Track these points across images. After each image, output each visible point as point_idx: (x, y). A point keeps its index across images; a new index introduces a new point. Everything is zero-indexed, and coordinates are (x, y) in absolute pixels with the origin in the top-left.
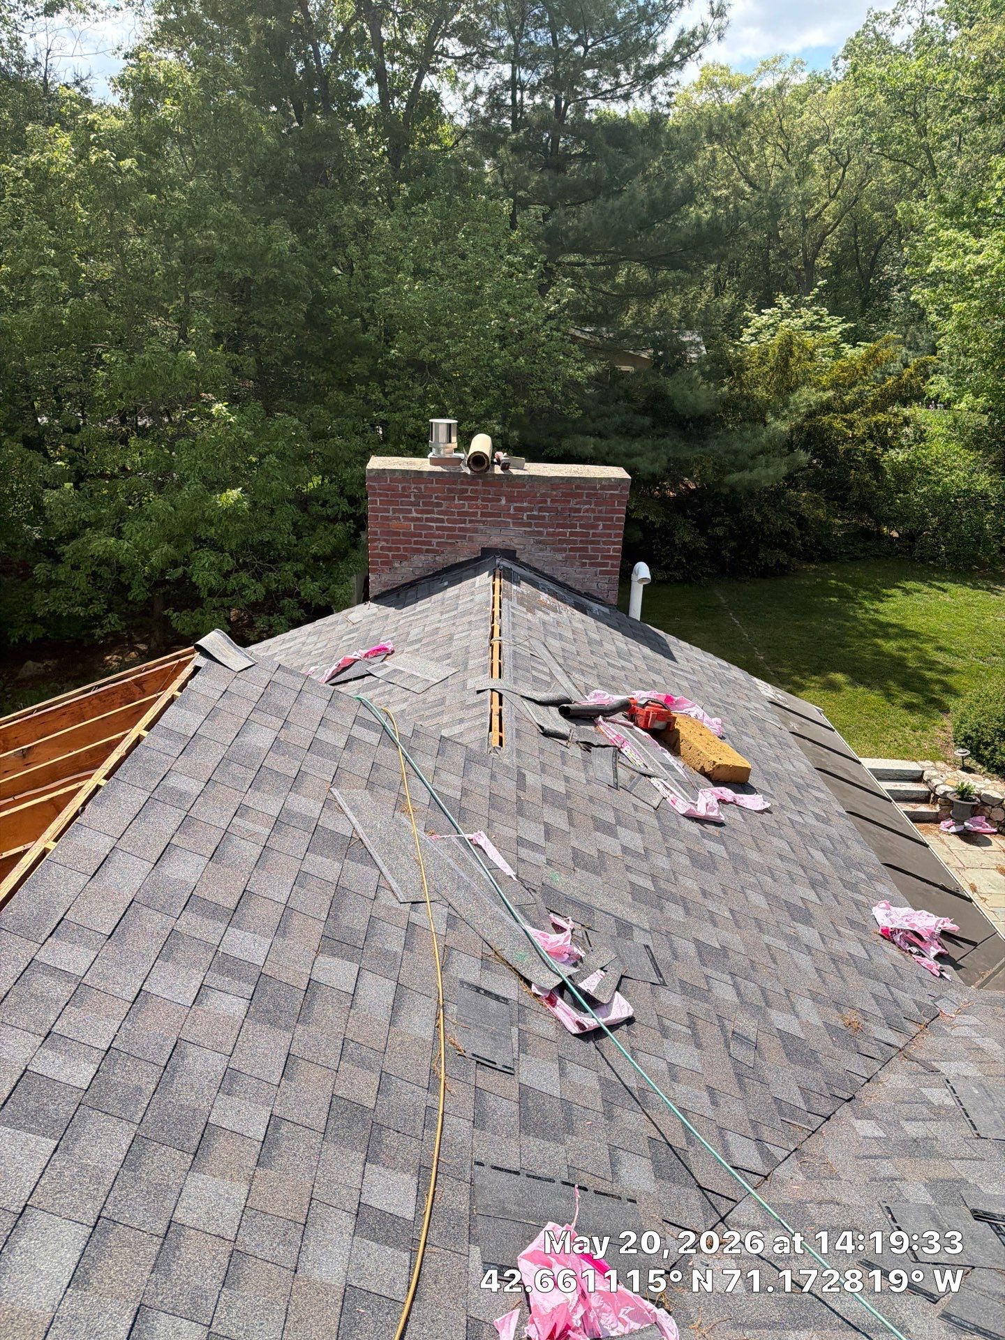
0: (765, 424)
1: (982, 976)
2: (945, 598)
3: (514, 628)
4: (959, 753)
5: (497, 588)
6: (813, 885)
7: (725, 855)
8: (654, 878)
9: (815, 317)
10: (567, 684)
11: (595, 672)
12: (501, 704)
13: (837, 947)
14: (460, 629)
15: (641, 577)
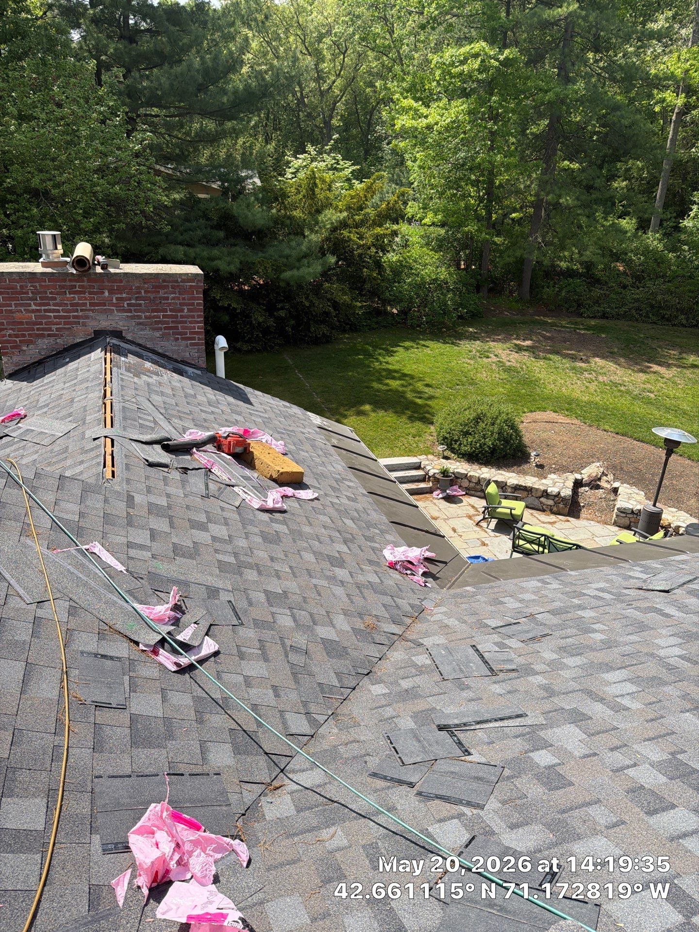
0: (304, 237)
1: (450, 581)
2: (428, 351)
3: (122, 389)
4: (440, 448)
5: (108, 361)
6: (345, 542)
7: (287, 531)
8: (236, 555)
9: (334, 161)
10: (168, 427)
11: (190, 417)
12: (113, 446)
13: (361, 578)
14: (79, 393)
15: (220, 346)
